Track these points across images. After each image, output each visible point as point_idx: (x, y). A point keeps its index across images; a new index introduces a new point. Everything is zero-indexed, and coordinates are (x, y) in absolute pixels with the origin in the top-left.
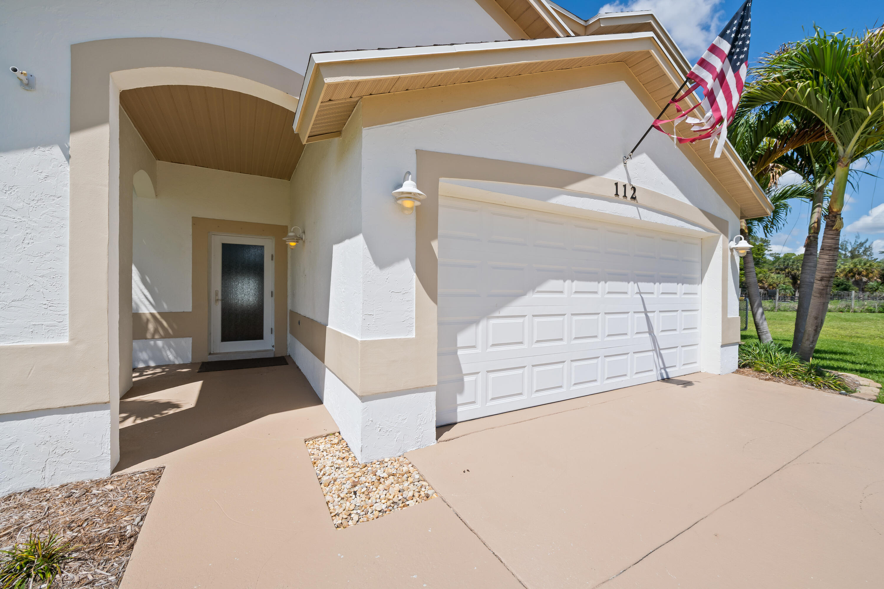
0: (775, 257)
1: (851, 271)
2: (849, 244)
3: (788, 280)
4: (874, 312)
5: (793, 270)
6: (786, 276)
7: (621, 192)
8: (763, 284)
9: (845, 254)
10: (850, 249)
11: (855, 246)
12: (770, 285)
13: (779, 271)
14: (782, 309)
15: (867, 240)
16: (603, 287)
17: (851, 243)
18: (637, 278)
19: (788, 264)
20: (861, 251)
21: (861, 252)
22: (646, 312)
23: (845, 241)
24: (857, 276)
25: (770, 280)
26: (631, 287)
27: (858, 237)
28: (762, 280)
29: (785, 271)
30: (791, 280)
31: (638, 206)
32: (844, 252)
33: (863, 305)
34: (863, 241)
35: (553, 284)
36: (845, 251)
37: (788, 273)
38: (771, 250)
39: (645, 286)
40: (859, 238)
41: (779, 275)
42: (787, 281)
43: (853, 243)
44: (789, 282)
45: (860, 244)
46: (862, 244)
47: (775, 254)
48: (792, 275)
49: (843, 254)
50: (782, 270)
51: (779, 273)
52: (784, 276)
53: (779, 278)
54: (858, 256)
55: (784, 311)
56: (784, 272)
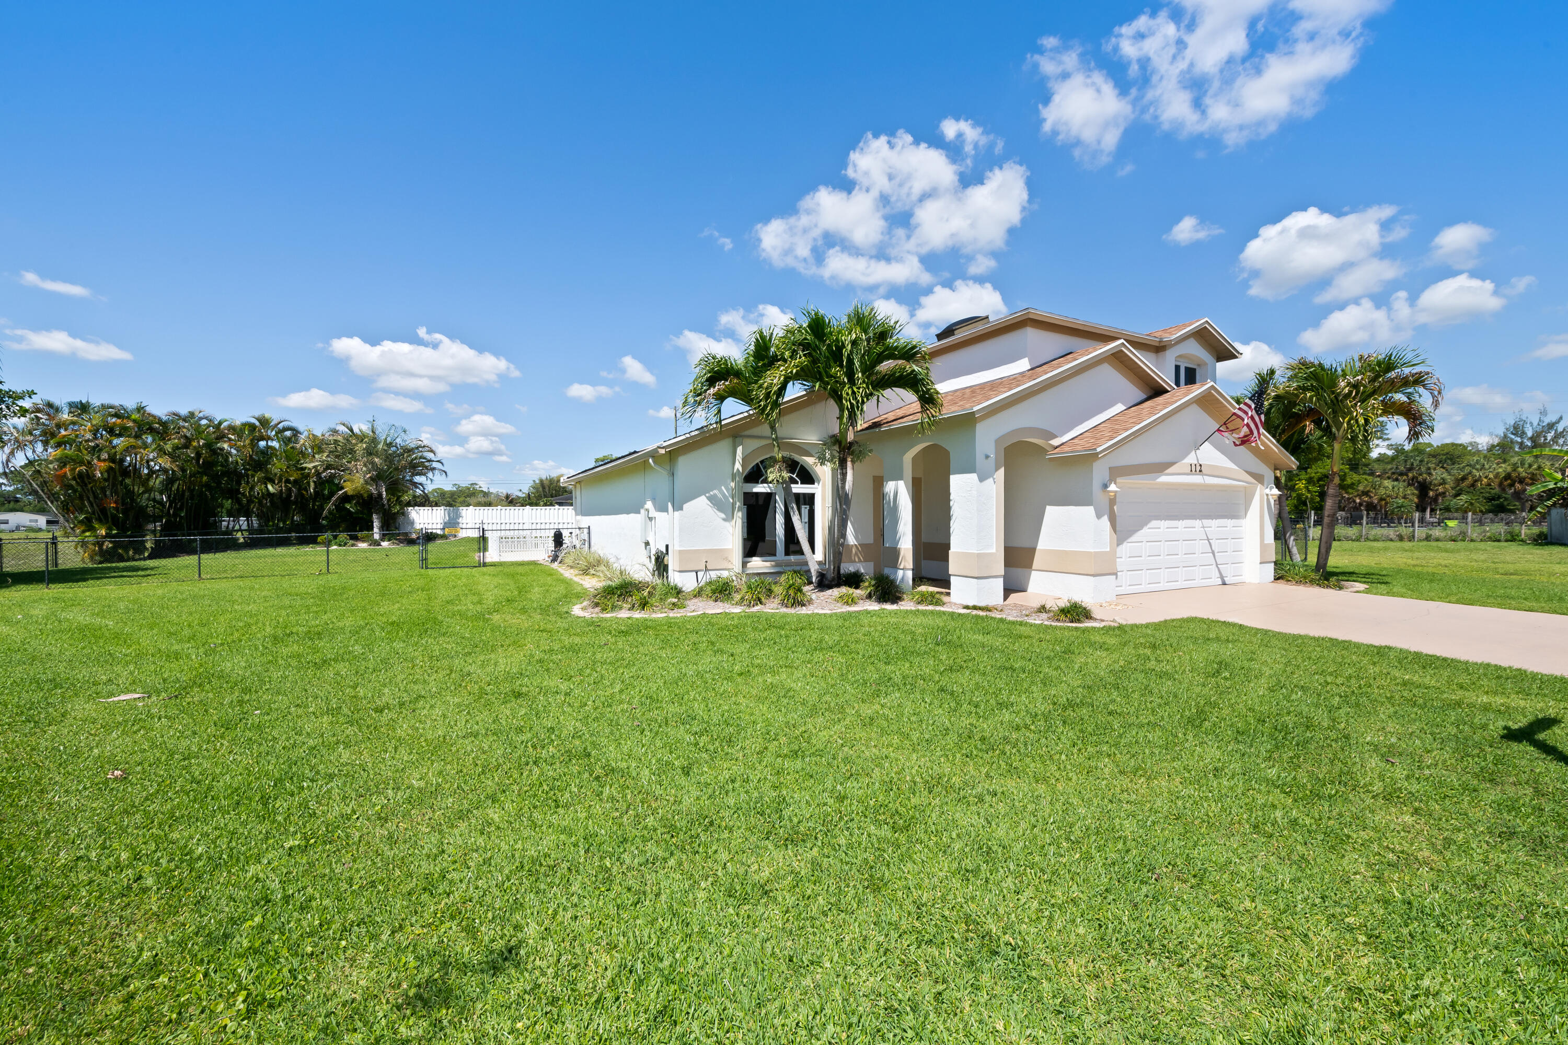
0: (1397, 450)
1: (1508, 476)
2: (1528, 425)
3: (1412, 492)
4: (1499, 541)
5: (1421, 475)
6: (1409, 485)
7: (1193, 469)
8: (1371, 497)
9: (1521, 444)
10: (1530, 434)
11: (1539, 429)
12: (1381, 499)
13: (1396, 476)
14: (1371, 537)
15: (1561, 418)
16: (1181, 524)
17: (1531, 424)
18: (1202, 517)
19: (1412, 464)
20: (1550, 436)
21: (1549, 438)
22: (1208, 540)
23: (1521, 420)
24: (1517, 485)
25: (1382, 491)
26: (1197, 523)
27: (1544, 413)
28: (1369, 491)
29: (1407, 475)
30: (1416, 492)
31: (1203, 475)
32: (1519, 440)
33: (1485, 531)
34: (1554, 420)
35: (1154, 523)
36: (1521, 437)
37: (1413, 479)
38: (1388, 439)
39: (1206, 522)
40: (1546, 415)
41: (1396, 483)
42: (1409, 492)
43: (1535, 424)
44: (1413, 494)
45: (1548, 424)
46: (1551, 426)
47: (1396, 444)
48: (1419, 482)
49: (1517, 442)
50: (1401, 474)
51: (1397, 480)
52: (1406, 484)
53: (1396, 489)
54: (1545, 445)
55: (1375, 540)
56: (1405, 477)
